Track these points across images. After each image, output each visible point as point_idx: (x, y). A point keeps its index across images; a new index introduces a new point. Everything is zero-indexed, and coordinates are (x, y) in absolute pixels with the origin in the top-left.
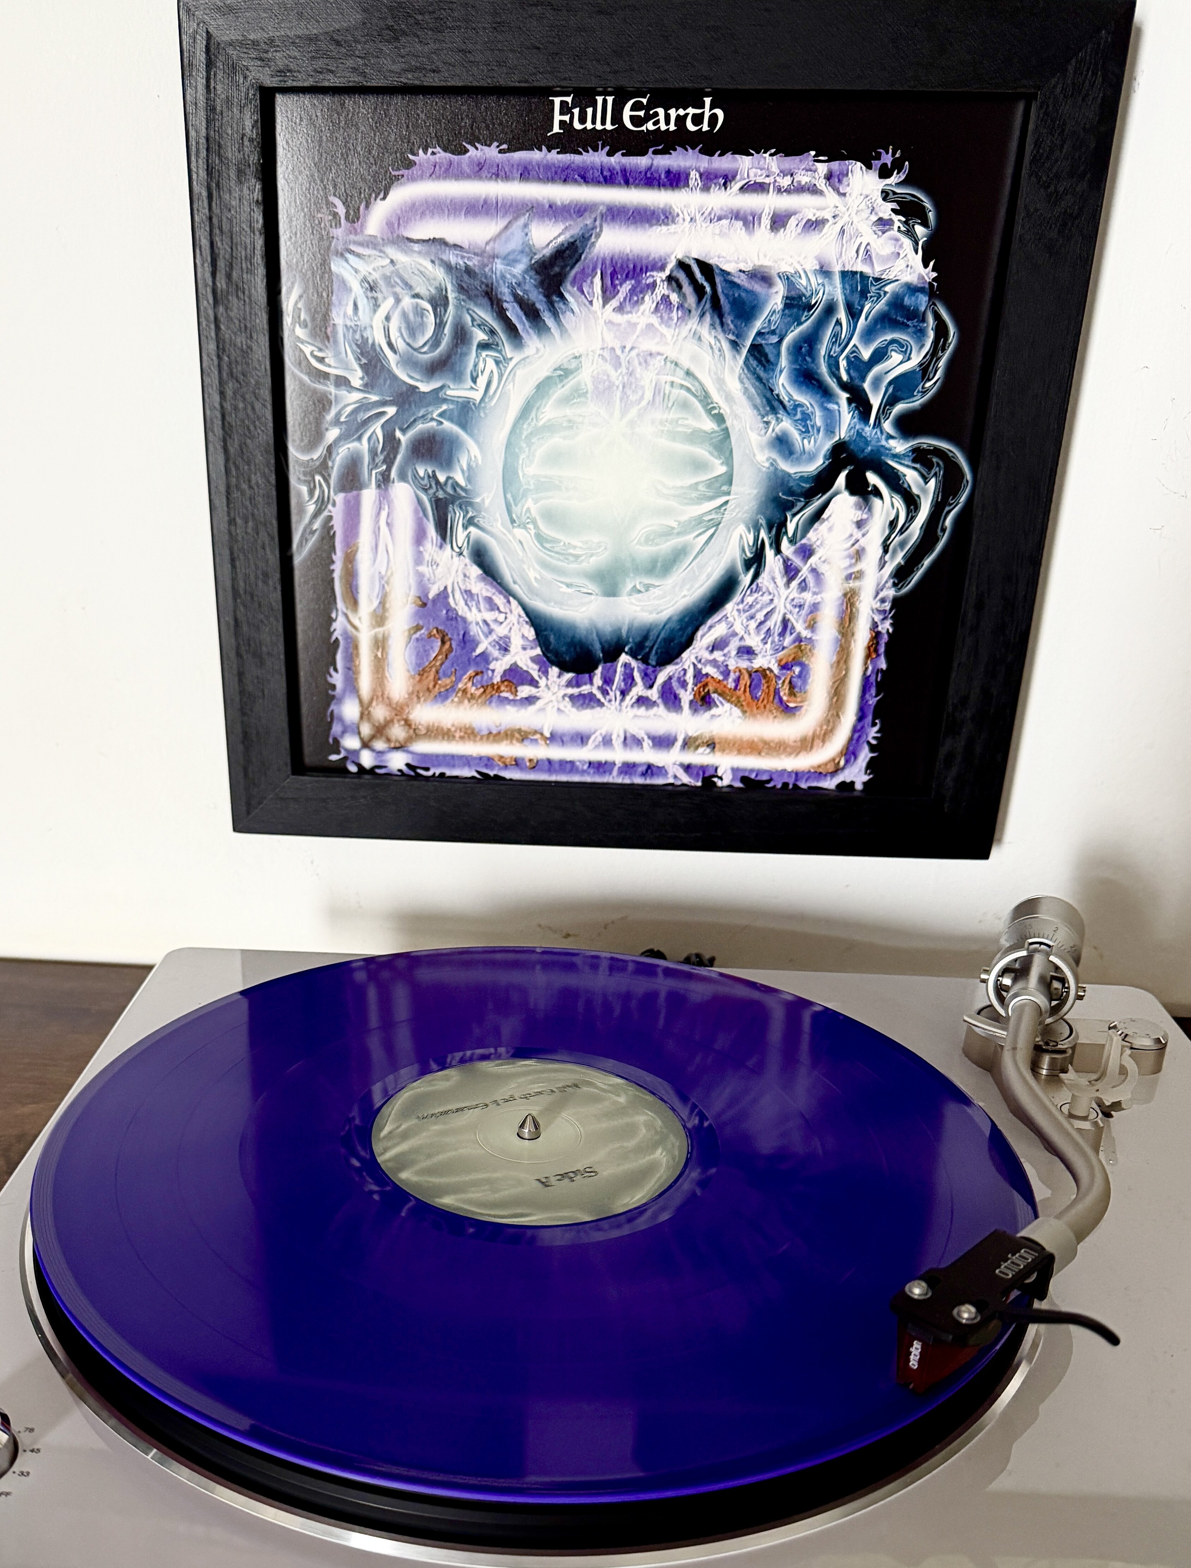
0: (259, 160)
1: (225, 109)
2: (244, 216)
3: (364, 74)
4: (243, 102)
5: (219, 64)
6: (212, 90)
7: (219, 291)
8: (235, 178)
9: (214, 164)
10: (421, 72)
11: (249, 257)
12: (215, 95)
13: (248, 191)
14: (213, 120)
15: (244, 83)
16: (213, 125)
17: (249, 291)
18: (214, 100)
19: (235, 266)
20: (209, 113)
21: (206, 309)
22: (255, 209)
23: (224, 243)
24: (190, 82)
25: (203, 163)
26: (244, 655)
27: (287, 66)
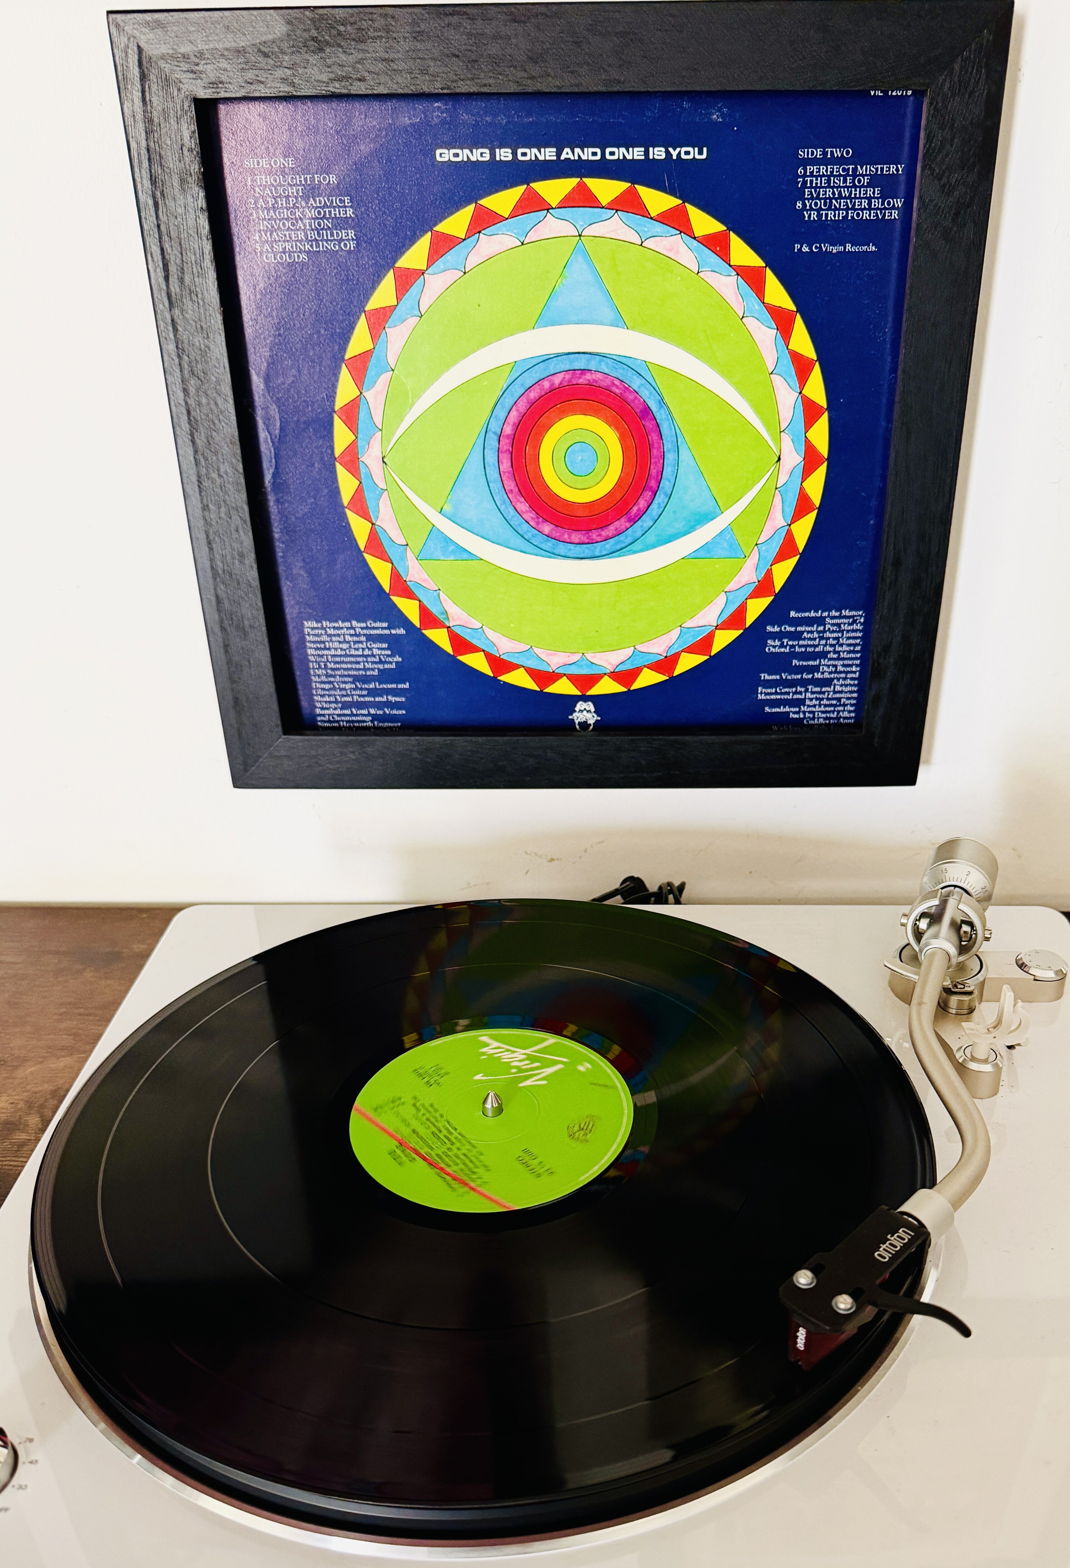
0: (200, 169)
1: (162, 121)
2: (191, 222)
3: (293, 84)
5: (153, 77)
6: (148, 103)
7: (173, 294)
8: (178, 187)
9: (157, 174)
10: (348, 81)
11: (198, 261)
12: (151, 107)
13: (192, 199)
14: (152, 131)
15: (178, 95)
16: (152, 136)
17: (202, 294)
18: (151, 113)
19: (185, 269)
20: (147, 125)
21: (162, 311)
22: (201, 216)
23: (174, 249)
24: (126, 96)
25: (146, 173)
26: (228, 629)
27: (218, 78)
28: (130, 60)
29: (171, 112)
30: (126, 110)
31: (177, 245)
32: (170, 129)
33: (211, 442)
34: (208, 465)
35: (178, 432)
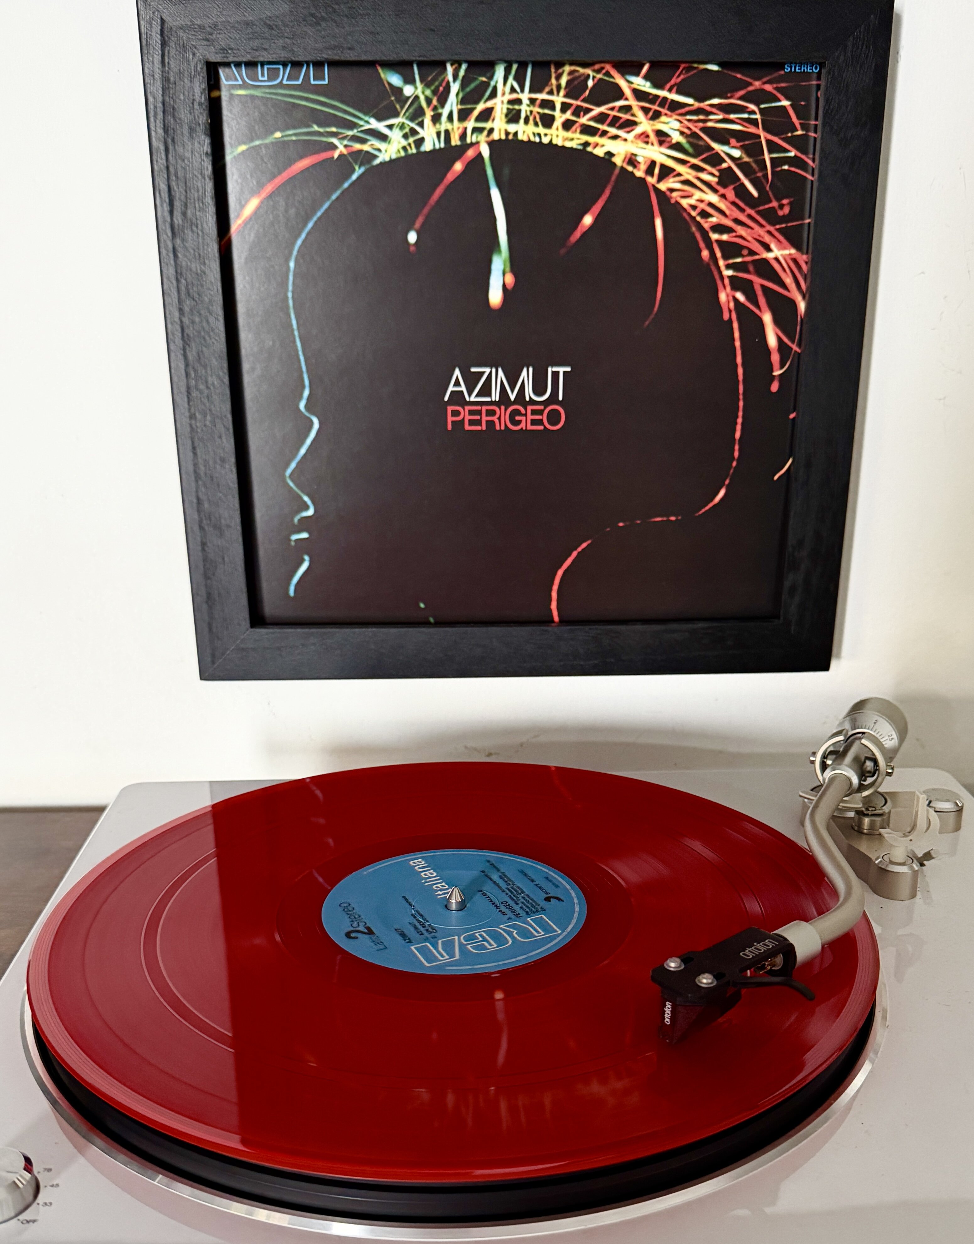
0: (207, 120)
1: (177, 79)
2: (196, 166)
3: (292, 51)
4: (193, 73)
5: (172, 44)
6: (167, 64)
7: (176, 227)
8: (187, 135)
9: (169, 124)
10: (339, 50)
11: (201, 197)
12: (169, 68)
13: (199, 146)
14: (168, 88)
15: (193, 59)
16: (167, 92)
17: (202, 226)
18: (168, 73)
19: (189, 205)
20: (164, 83)
21: (165, 241)
22: (205, 160)
23: (180, 187)
24: (148, 59)
25: (160, 122)
26: (206, 528)
27: (229, 45)
28: (154, 30)
29: (186, 72)
30: (146, 71)
31: (183, 185)
32: (184, 87)
33: (202, 356)
34: (197, 378)
35: (172, 347)
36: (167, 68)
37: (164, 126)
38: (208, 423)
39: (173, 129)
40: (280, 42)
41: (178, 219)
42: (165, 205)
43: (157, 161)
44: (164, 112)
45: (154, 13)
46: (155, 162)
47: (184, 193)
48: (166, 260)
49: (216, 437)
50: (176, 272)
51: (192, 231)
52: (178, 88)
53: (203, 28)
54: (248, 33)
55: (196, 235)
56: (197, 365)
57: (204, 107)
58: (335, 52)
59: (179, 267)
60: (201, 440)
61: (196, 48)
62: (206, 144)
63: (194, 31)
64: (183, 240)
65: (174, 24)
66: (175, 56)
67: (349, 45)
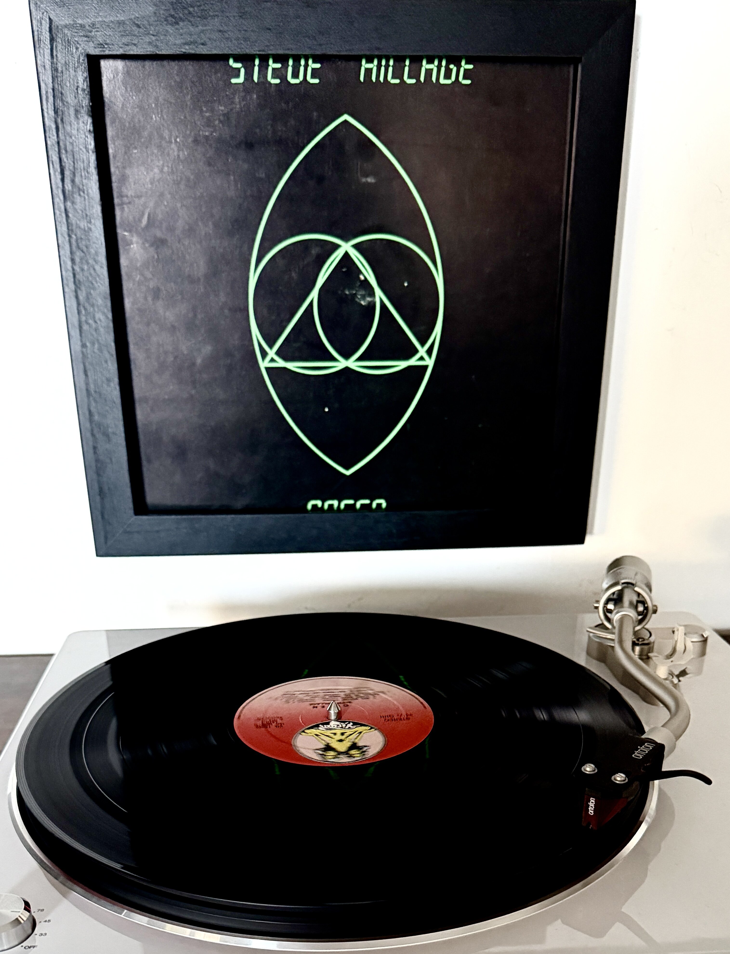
0: (89, 103)
1: (64, 70)
2: (81, 141)
3: (157, 46)
4: (76, 65)
5: (59, 40)
7: (67, 192)
8: (73, 115)
9: (59, 107)
10: (195, 45)
11: (86, 168)
12: (57, 60)
13: (83, 124)
14: (57, 77)
15: (76, 52)
16: (56, 80)
17: (87, 191)
18: (57, 64)
19: (77, 174)
20: (53, 72)
21: (58, 203)
22: (89, 136)
23: (69, 159)
24: (40, 52)
25: (51, 105)
26: (97, 436)
27: (105, 41)
28: (43, 27)
29: (71, 63)
30: (39, 62)
31: (71, 157)
32: (69, 76)
33: (90, 297)
34: (87, 313)
35: (66, 290)
36: (55, 60)
37: (55, 107)
38: (96, 350)
39: (62, 111)
40: (147, 39)
41: (68, 186)
42: (57, 174)
43: (49, 137)
44: (54, 97)
45: (43, 13)
46: (48, 139)
47: (72, 164)
48: (59, 219)
49: (103, 362)
50: (68, 229)
51: (80, 195)
52: (64, 77)
53: (83, 26)
54: (120, 32)
55: (83, 199)
56: (87, 305)
57: (86, 92)
58: (191, 47)
59: (70, 225)
60: (91, 364)
61: (78, 43)
62: (89, 123)
63: (77, 29)
64: (73, 203)
65: (60, 23)
66: (61, 50)
67: (202, 41)
